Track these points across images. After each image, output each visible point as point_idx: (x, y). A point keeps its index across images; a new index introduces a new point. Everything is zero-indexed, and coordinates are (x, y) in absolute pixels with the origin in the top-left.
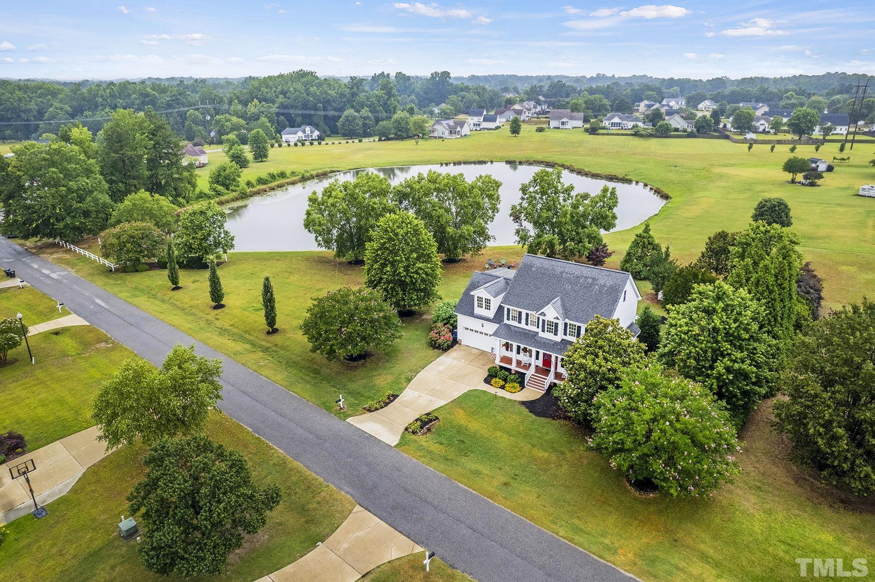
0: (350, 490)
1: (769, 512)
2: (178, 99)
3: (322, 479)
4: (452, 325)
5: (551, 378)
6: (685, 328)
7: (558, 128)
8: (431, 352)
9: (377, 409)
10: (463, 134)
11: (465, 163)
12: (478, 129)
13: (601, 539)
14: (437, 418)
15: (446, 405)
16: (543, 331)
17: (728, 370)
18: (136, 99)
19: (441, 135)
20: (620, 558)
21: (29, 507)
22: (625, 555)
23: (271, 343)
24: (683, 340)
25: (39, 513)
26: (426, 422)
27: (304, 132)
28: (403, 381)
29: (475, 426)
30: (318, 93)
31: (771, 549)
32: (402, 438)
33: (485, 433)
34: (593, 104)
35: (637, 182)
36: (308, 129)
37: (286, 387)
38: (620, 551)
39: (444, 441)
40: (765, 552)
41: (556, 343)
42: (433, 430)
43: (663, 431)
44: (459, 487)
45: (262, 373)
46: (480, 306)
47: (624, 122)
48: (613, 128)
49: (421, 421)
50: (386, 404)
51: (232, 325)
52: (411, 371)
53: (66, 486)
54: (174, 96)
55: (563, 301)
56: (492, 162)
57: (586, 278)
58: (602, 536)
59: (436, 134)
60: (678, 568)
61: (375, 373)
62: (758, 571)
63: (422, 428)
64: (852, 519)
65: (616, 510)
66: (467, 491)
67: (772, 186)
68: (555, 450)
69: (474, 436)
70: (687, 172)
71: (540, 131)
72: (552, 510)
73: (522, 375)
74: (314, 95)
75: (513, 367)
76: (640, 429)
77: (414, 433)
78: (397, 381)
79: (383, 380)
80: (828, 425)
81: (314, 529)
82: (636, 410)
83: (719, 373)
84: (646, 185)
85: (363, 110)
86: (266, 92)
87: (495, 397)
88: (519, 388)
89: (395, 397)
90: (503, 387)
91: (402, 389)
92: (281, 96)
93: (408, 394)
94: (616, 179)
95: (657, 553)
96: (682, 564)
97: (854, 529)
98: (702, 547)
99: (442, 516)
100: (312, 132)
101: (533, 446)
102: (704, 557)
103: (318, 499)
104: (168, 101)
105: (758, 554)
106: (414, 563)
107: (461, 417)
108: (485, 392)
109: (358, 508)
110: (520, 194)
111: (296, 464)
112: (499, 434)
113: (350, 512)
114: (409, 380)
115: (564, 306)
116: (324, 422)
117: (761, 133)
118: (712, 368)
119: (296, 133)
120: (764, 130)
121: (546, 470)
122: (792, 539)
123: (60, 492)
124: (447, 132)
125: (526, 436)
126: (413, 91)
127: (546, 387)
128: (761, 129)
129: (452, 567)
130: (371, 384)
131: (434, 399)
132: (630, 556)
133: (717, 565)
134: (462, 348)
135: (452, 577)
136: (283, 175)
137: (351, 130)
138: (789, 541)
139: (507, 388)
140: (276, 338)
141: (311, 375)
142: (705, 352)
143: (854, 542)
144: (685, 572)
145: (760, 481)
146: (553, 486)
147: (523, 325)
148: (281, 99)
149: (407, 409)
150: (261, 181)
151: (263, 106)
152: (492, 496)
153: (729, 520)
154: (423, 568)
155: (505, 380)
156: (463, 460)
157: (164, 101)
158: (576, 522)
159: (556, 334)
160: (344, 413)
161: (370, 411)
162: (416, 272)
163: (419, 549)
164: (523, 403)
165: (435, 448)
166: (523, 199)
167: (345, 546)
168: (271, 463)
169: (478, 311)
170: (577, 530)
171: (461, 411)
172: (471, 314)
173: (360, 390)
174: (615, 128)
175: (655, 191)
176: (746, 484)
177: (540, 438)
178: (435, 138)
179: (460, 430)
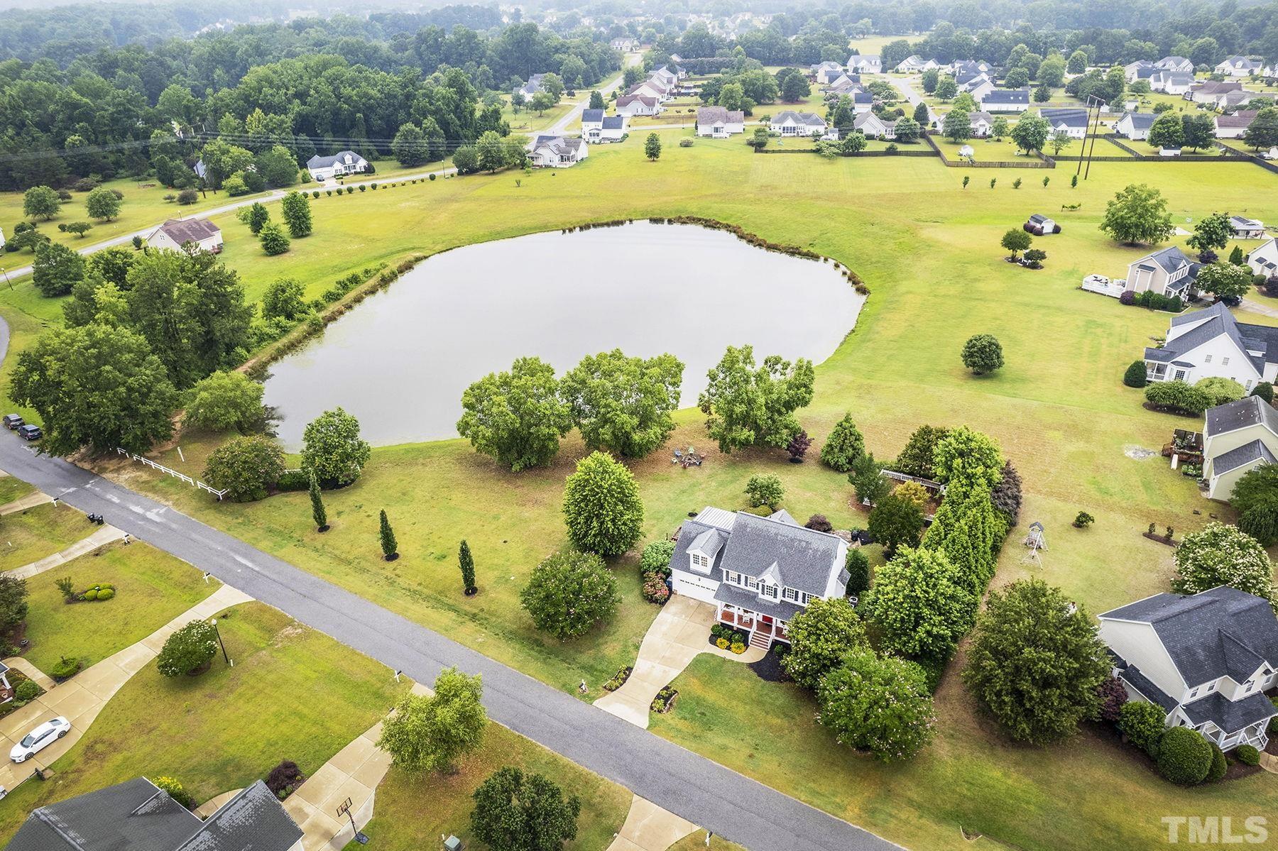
0: (623, 781)
1: (957, 758)
2: (129, 110)
3: (595, 773)
4: (664, 573)
5: (773, 636)
6: (891, 596)
7: (710, 136)
8: (649, 607)
9: (617, 688)
10: (579, 159)
11: (595, 226)
12: (597, 141)
13: (833, 799)
14: (676, 692)
15: (680, 675)
16: (763, 593)
17: (929, 633)
18: (58, 112)
19: (548, 163)
20: (849, 814)
21: (348, 833)
22: (852, 811)
23: (476, 607)
24: (890, 607)
25: (360, 837)
26: (666, 697)
27: (343, 161)
28: (631, 649)
29: (712, 696)
30: (355, 98)
31: (958, 789)
32: (651, 718)
33: (722, 703)
34: (754, 85)
35: (826, 260)
36: (348, 157)
37: (518, 669)
38: (849, 807)
39: (687, 716)
40: (954, 792)
41: (776, 605)
42: (675, 704)
43: (877, 717)
44: (712, 765)
45: (487, 653)
46: (696, 562)
47: (800, 125)
48: (786, 134)
49: (663, 698)
50: (625, 680)
51: (420, 584)
52: (635, 635)
53: (367, 809)
54: (120, 104)
55: (780, 566)
56: (631, 221)
57: (800, 541)
58: (834, 795)
59: (540, 162)
60: (891, 815)
61: (601, 641)
62: (948, 807)
63: (665, 705)
64: (1015, 756)
65: (843, 769)
66: (721, 769)
67: (988, 268)
68: (786, 715)
69: (712, 708)
70: (887, 237)
71: (686, 146)
72: (792, 776)
73: (746, 634)
74: (348, 100)
75: (735, 624)
76: (859, 716)
77: (660, 711)
78: (625, 651)
79: (611, 649)
80: (998, 694)
81: (606, 822)
82: (855, 697)
83: (920, 637)
84: (837, 266)
85: (425, 121)
86: (271, 95)
87: (724, 660)
88: (744, 648)
89: (630, 669)
90: (729, 648)
91: (634, 659)
92: (297, 101)
93: (642, 665)
94: (799, 254)
95: (876, 805)
96: (894, 812)
97: (1017, 764)
98: (909, 793)
99: (706, 795)
100: (355, 161)
101: (767, 713)
102: (910, 802)
103: (598, 793)
104: (112, 114)
105: (949, 794)
106: (696, 841)
107: (696, 687)
108: (713, 655)
109: (636, 798)
110: (708, 380)
111: (566, 760)
112: (735, 703)
113: (631, 801)
114: (637, 648)
115: (781, 572)
116: (571, 707)
117: (981, 138)
118: (914, 629)
119: (331, 165)
120: (984, 133)
121: (781, 737)
122: (973, 779)
123: (366, 816)
124: (557, 159)
125: (760, 703)
126: (483, 55)
127: (769, 645)
128: (980, 133)
129: (725, 839)
130: (600, 655)
131: (667, 669)
132: (856, 810)
133: (919, 807)
134: (679, 599)
135: (727, 847)
136: (355, 280)
137: (413, 156)
138: (970, 780)
139: (733, 649)
140: (478, 600)
141: (536, 648)
142: (909, 615)
143: (1015, 776)
144: (897, 818)
145: (953, 729)
146: (789, 752)
147: (742, 585)
148: (296, 106)
149: (645, 684)
150: (332, 297)
151: (271, 121)
152: (742, 770)
153: (929, 768)
154: (704, 844)
155: (730, 640)
156: (709, 735)
157: (106, 114)
158: (811, 785)
159: (775, 597)
160: (588, 696)
161: (611, 690)
162: (624, 524)
163: (696, 828)
164: (751, 666)
165: (681, 725)
166: (711, 385)
167: (637, 834)
168: (543, 762)
169: (693, 566)
170: (816, 793)
171: (695, 681)
172: (687, 570)
173: (592, 662)
174: (789, 134)
175: (849, 279)
176: (943, 733)
177: (771, 704)
178: (541, 167)
179: (699, 701)
